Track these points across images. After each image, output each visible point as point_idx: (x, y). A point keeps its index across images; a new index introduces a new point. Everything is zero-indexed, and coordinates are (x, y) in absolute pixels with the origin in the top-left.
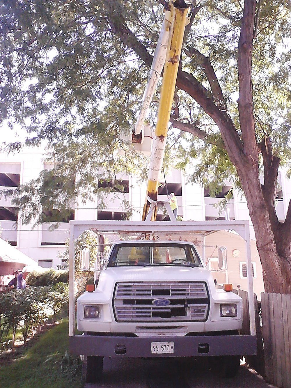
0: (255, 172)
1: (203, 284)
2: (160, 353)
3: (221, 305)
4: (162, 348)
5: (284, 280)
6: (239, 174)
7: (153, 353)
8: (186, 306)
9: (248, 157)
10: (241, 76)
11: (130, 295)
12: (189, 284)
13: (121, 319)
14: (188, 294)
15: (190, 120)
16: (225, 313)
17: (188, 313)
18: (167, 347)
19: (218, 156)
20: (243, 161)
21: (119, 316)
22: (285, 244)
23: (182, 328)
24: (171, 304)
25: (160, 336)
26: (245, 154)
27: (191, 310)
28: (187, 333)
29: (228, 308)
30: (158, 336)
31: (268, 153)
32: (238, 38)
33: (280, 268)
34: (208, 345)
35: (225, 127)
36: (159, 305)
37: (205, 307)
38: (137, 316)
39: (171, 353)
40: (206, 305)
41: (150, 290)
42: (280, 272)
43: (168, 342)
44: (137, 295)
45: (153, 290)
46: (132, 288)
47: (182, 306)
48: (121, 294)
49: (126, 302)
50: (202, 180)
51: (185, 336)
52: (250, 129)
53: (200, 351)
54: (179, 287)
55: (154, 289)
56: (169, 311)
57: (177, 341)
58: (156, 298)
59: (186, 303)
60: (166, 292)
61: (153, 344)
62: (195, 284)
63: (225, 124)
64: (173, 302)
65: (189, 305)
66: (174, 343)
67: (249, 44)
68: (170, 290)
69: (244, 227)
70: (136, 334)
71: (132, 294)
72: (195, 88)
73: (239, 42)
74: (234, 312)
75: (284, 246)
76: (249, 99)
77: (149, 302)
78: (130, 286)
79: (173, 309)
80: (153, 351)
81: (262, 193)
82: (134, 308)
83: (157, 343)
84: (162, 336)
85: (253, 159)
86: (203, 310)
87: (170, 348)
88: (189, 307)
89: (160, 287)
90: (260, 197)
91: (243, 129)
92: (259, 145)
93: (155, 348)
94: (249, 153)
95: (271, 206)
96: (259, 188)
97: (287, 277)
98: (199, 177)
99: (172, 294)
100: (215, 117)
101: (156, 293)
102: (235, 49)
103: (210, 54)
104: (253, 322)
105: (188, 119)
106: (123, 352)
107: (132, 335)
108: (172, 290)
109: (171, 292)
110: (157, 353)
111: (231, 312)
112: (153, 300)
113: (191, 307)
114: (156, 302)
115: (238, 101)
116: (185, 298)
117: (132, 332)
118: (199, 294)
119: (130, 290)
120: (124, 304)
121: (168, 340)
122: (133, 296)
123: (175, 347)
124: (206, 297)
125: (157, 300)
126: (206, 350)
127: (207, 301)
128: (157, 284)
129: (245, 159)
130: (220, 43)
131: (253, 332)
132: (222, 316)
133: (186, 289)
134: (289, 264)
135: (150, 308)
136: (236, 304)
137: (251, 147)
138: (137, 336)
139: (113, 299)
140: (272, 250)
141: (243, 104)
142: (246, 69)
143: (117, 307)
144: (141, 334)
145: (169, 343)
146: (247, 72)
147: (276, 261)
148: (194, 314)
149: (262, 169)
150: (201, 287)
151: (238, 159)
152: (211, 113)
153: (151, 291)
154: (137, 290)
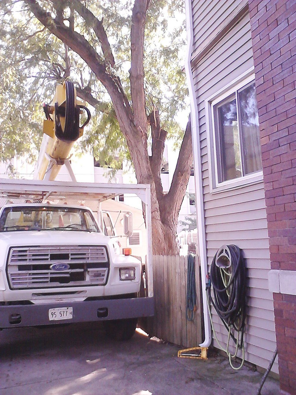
0: (144, 143)
1: (103, 248)
2: (57, 320)
3: (120, 269)
4: (60, 314)
5: (167, 246)
6: (129, 144)
7: (50, 320)
8: (86, 270)
9: (138, 128)
10: (133, 46)
11: (26, 260)
12: (89, 248)
13: (15, 286)
14: (88, 258)
15: (81, 85)
16: (124, 276)
17: (88, 278)
18: (65, 312)
19: (108, 126)
20: (132, 132)
21: (14, 284)
22: (168, 213)
23: (81, 293)
24: (69, 269)
25: (58, 302)
26: (135, 125)
27: (91, 274)
28: (86, 298)
29: (126, 272)
30: (56, 302)
31: (156, 126)
32: (132, 6)
33: (163, 235)
34: (107, 309)
35: (116, 96)
36: (57, 269)
37: (105, 271)
38: (33, 282)
39: (70, 319)
40: (106, 269)
41: (47, 255)
42: (163, 238)
43: (66, 308)
44: (34, 260)
45: (51, 255)
46: (27, 253)
47: (82, 270)
48: (15, 259)
49: (21, 268)
50: (92, 148)
51: (84, 301)
52: (140, 101)
53: (100, 315)
54: (79, 251)
55: (53, 253)
56: (68, 275)
57: (76, 307)
58: (54, 263)
59: (85, 268)
60: (65, 257)
61: (51, 311)
62: (95, 248)
63: (116, 93)
64: (72, 266)
65: (89, 270)
66: (73, 309)
67: (142, 14)
68: (69, 254)
69: (145, 190)
70: (32, 301)
71: (28, 260)
72: (87, 52)
73: (133, 10)
74: (132, 275)
75: (167, 214)
76: (140, 70)
77: (47, 267)
78: (25, 251)
79: (72, 274)
80: (51, 318)
81: (149, 164)
82: (30, 274)
83: (55, 309)
84: (60, 302)
85: (142, 130)
86: (103, 274)
87: (68, 313)
88: (89, 272)
89: (58, 251)
90: (147, 168)
91: (134, 99)
92: (148, 117)
93: (53, 315)
94: (138, 124)
95: (157, 177)
96: (147, 159)
97: (169, 242)
98: (89, 145)
99: (72, 259)
100: (107, 85)
101: (54, 257)
102: (129, 17)
103: (103, 18)
104: (150, 284)
105: (78, 84)
106: (18, 321)
107: (28, 302)
108: (72, 254)
109: (70, 257)
110: (55, 320)
111: (130, 275)
112: (51, 264)
113: (91, 271)
114: (54, 267)
115: (130, 71)
116: (85, 262)
117: (28, 300)
118: (99, 258)
119: (26, 255)
120: (19, 270)
121: (67, 305)
122: (29, 261)
123: (74, 313)
124: (106, 261)
125: (55, 264)
126: (105, 314)
127: (107, 265)
128: (55, 248)
129: (135, 130)
130: (114, 8)
131: (151, 294)
132: (121, 280)
133: (86, 253)
134: (171, 231)
135: (47, 273)
136: (135, 268)
137: (141, 118)
138: (34, 304)
139: (7, 266)
140: (156, 218)
141: (134, 74)
142: (139, 39)
143: (11, 274)
144: (37, 301)
145: (68, 309)
146: (140, 43)
147: (160, 228)
148: (94, 278)
149: (150, 141)
150: (101, 252)
151: (128, 130)
152: (102, 80)
153: (49, 255)
154: (33, 255)
